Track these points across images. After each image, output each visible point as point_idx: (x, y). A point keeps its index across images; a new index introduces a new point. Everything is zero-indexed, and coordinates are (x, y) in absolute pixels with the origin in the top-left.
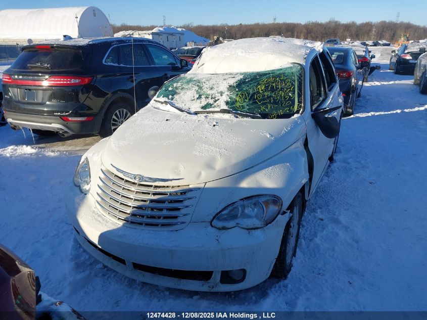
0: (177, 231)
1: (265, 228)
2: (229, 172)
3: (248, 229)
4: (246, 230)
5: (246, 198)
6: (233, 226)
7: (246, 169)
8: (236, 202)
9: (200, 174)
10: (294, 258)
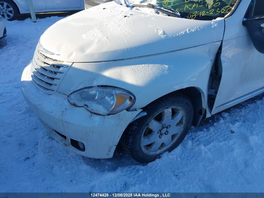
0: (50, 95)
1: (106, 117)
2: (96, 59)
3: (91, 112)
4: (90, 113)
5: (102, 86)
6: (81, 106)
7: (115, 60)
8: (93, 87)
9: (72, 54)
10: (167, 153)
